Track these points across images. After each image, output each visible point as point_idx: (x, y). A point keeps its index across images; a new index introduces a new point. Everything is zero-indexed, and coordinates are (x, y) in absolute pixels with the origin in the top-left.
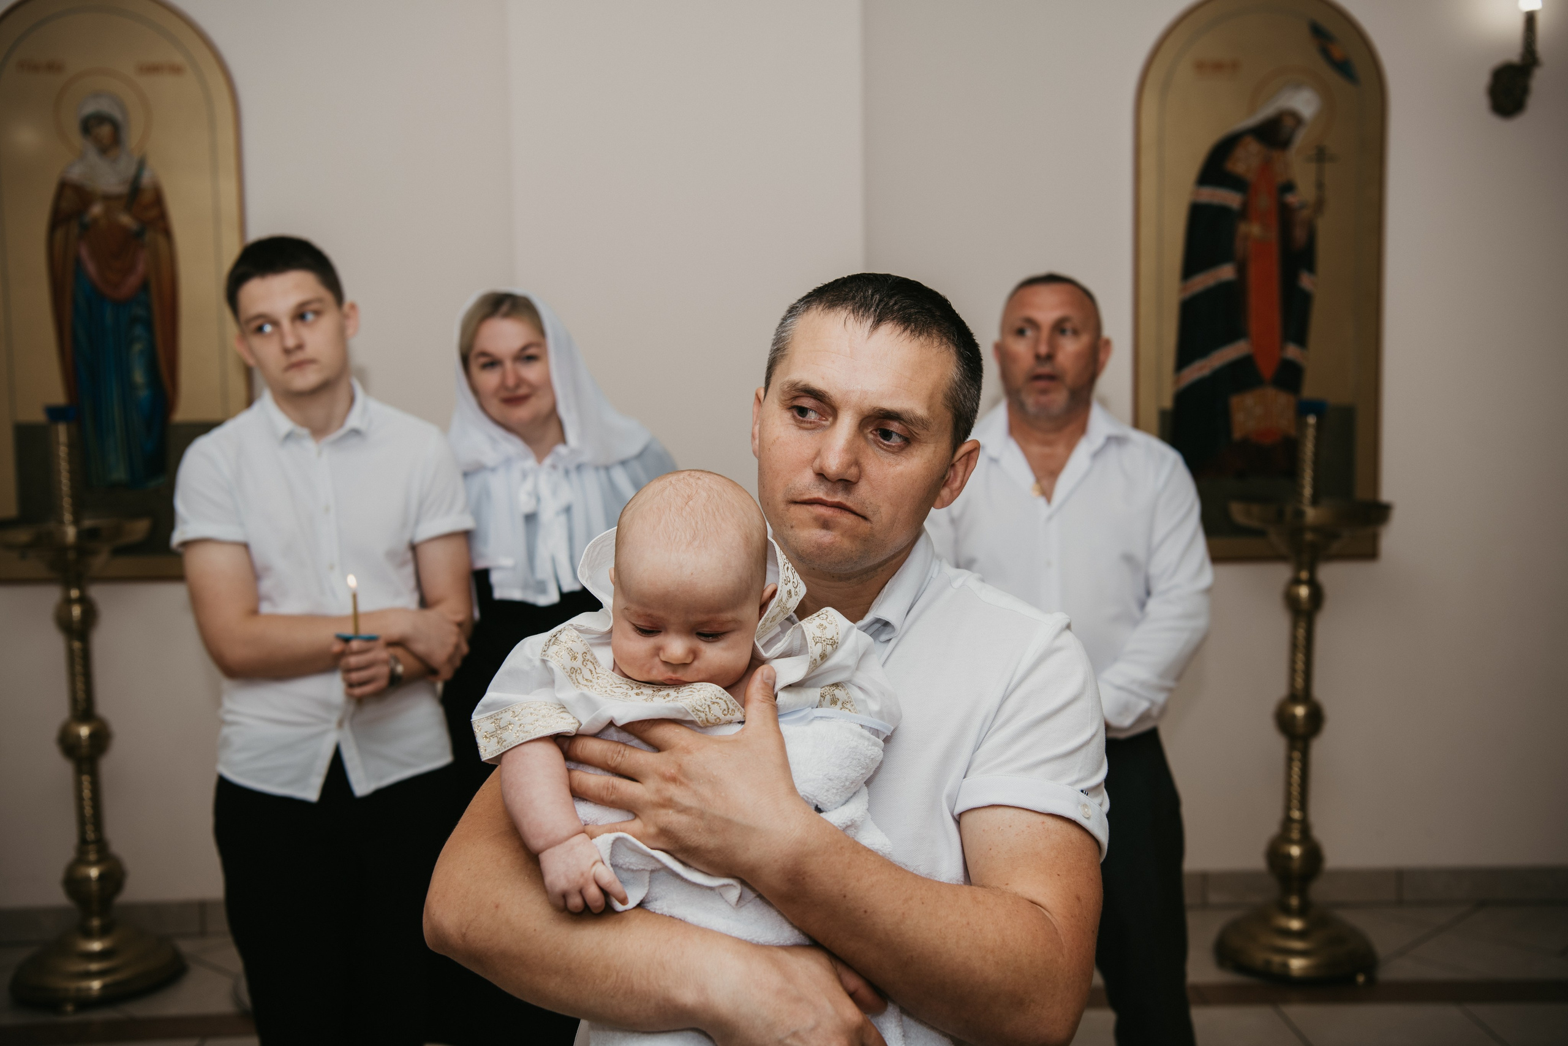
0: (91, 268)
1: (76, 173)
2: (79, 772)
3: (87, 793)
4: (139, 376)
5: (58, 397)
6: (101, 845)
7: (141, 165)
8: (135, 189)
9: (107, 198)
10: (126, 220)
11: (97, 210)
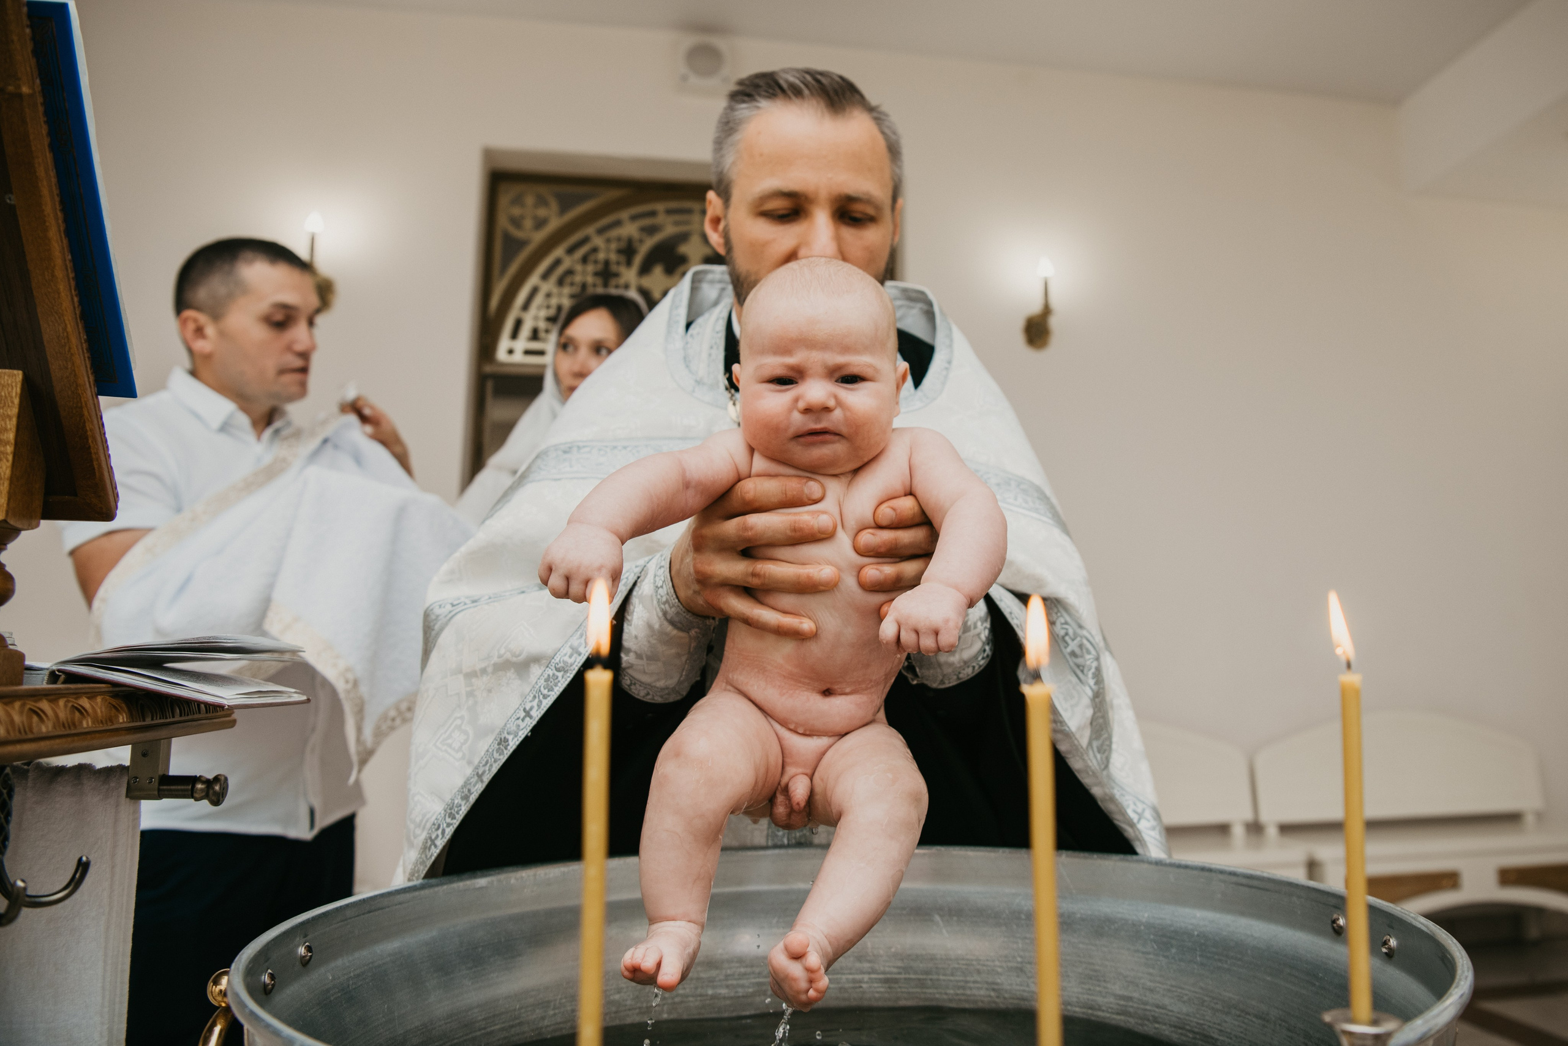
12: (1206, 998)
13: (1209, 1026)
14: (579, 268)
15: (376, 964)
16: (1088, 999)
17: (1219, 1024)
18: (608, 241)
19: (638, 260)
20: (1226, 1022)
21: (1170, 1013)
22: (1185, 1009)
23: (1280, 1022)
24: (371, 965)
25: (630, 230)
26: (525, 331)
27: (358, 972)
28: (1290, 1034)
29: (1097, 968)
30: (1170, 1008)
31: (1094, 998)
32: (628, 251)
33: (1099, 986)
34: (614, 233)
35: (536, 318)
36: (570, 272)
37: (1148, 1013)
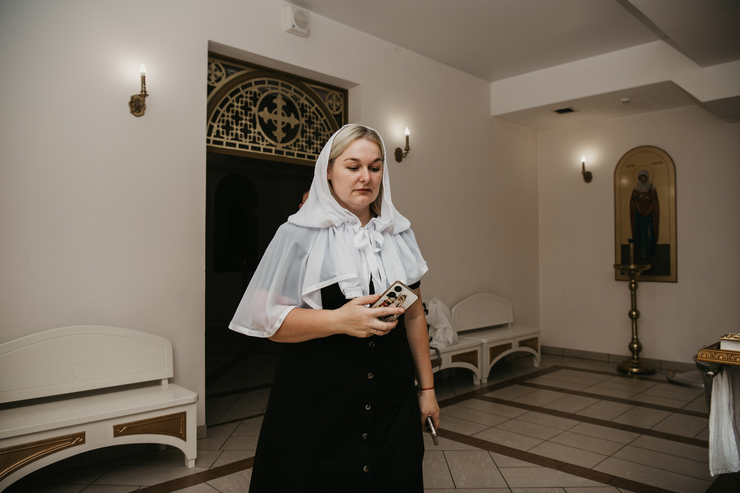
0: (639, 209)
1: (637, 189)
2: (633, 322)
3: (634, 327)
4: (649, 234)
5: (631, 237)
6: (637, 339)
7: (652, 185)
8: (650, 190)
9: (644, 193)
10: (648, 198)
11: (641, 196)
14: (236, 104)
18: (247, 93)
19: (258, 103)
25: (255, 89)
26: (214, 133)
32: (255, 99)
34: (249, 89)
35: (218, 126)
36: (232, 105)
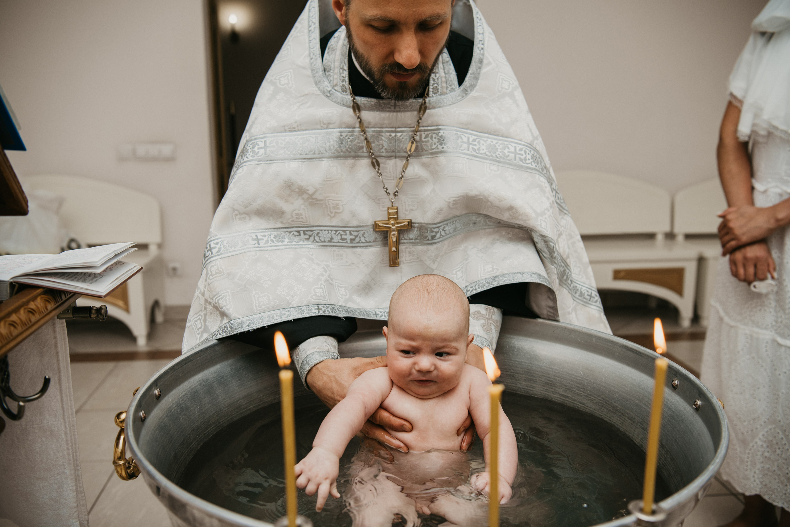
12: (605, 404)
13: (605, 417)
15: (192, 388)
16: (546, 394)
17: (610, 417)
20: (613, 417)
21: (586, 407)
22: (594, 406)
23: (640, 424)
24: (189, 389)
27: (184, 394)
28: (643, 431)
29: (551, 379)
30: (587, 405)
31: (549, 394)
33: (552, 388)
37: (576, 405)
